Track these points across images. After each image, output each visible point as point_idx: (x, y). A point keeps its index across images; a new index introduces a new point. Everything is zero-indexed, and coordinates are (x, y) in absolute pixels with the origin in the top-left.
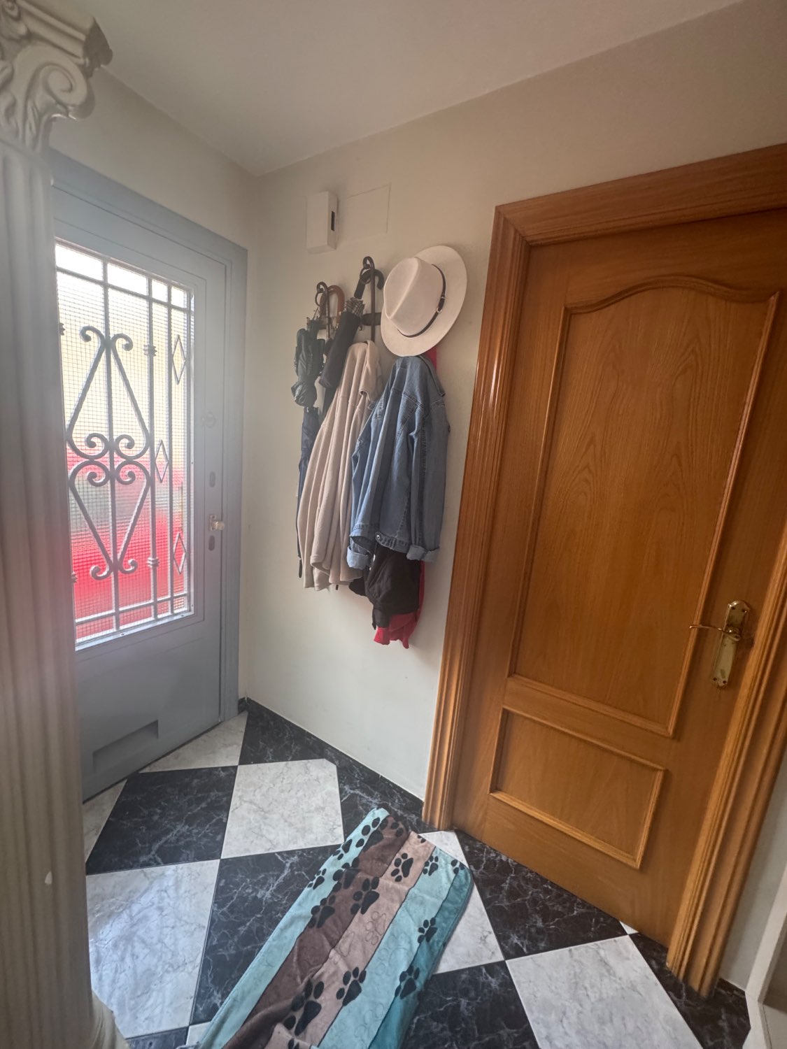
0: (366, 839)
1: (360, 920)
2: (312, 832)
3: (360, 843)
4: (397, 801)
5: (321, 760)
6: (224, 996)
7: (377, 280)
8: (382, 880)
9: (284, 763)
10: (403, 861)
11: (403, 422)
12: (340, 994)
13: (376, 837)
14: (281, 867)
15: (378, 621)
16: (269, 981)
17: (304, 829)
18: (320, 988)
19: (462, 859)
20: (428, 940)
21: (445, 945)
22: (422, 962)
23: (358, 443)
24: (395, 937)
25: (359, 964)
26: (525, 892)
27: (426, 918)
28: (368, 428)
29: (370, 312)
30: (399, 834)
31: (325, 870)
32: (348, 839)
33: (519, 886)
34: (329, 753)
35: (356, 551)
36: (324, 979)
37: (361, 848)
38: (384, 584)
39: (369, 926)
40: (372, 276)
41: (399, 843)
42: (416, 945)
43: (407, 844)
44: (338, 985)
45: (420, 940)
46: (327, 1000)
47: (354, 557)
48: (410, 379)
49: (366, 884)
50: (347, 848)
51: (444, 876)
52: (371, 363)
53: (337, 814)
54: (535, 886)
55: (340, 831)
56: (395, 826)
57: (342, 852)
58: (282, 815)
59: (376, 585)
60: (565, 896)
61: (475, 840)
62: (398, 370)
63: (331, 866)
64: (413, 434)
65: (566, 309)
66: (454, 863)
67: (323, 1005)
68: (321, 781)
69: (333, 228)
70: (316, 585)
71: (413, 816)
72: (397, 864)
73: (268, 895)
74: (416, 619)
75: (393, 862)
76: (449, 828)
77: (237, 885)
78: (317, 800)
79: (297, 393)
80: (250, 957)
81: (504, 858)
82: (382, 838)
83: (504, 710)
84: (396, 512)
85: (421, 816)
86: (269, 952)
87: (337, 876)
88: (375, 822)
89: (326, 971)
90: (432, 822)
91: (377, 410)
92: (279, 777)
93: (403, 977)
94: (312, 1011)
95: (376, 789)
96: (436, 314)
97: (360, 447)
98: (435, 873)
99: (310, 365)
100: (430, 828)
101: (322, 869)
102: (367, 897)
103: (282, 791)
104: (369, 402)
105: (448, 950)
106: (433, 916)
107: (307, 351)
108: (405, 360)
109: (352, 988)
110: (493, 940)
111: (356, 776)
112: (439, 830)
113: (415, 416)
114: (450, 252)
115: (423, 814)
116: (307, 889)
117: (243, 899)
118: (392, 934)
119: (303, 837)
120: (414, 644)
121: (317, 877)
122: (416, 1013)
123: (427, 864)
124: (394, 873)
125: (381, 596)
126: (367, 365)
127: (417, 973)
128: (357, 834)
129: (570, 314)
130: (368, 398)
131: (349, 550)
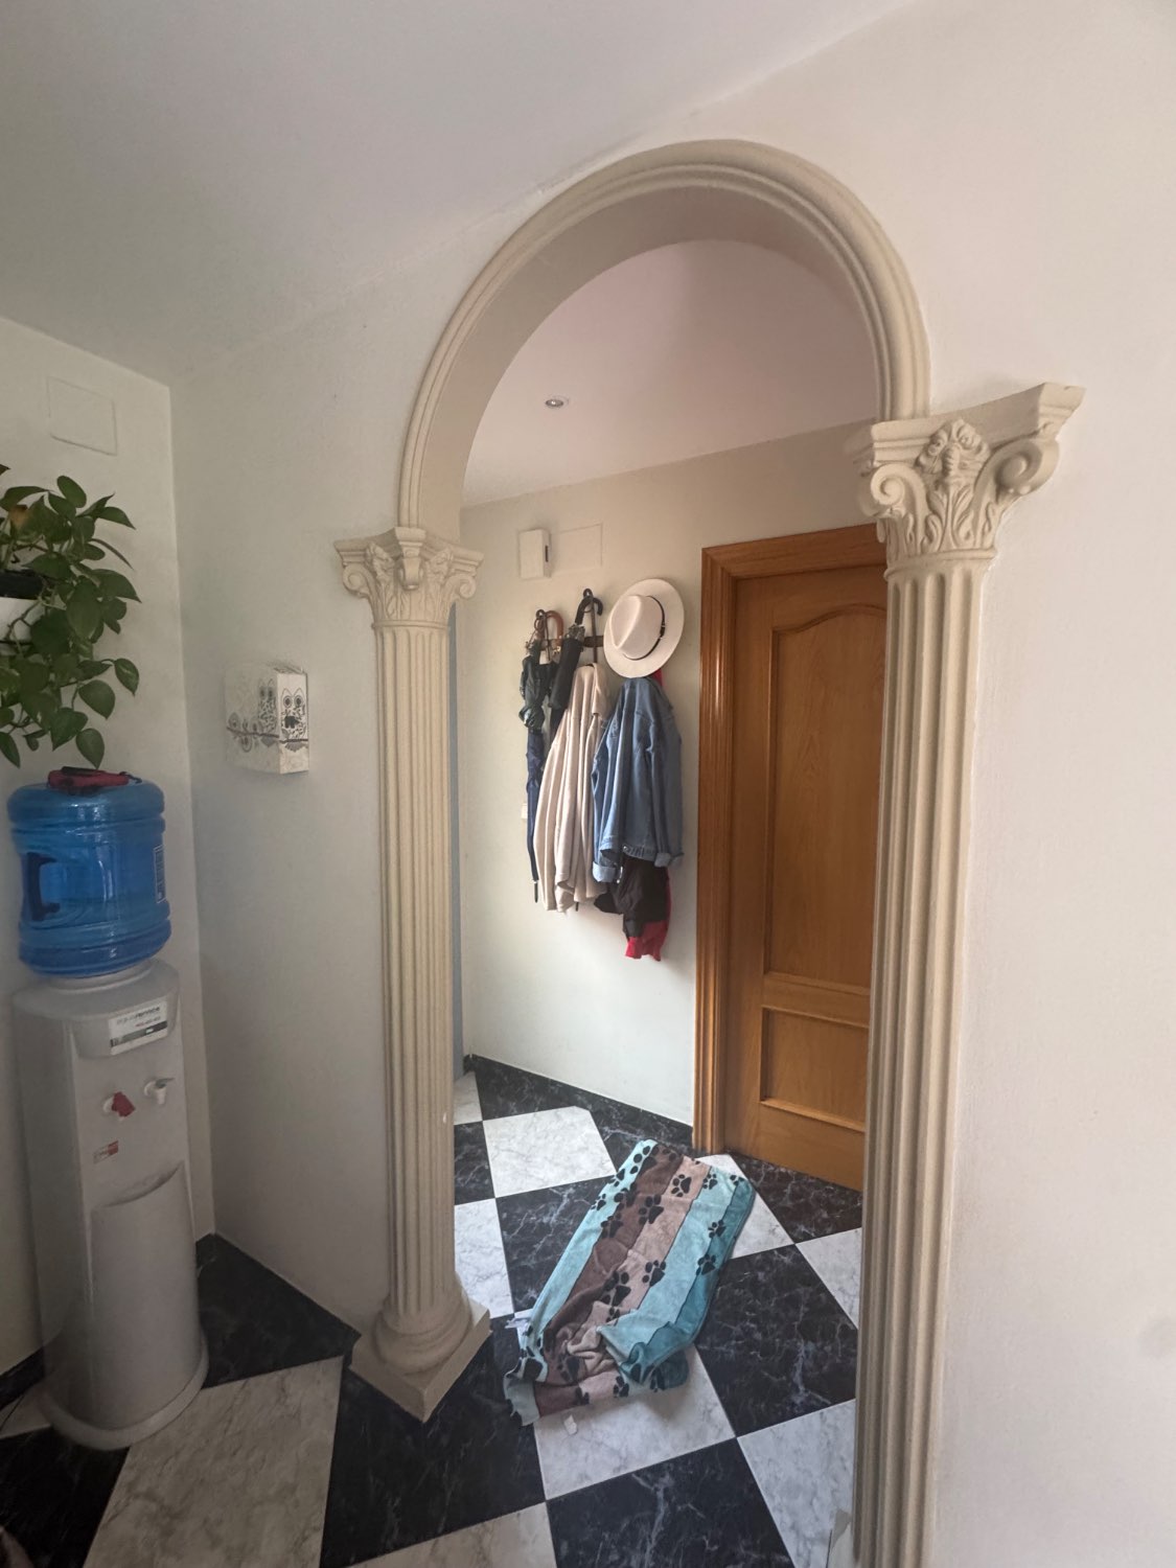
0: (639, 1166)
1: (649, 1229)
2: (581, 1168)
3: (634, 1170)
4: (663, 1134)
5: (571, 1108)
6: (539, 1291)
7: (596, 607)
8: (663, 1197)
9: (531, 1114)
10: (681, 1180)
11: (639, 739)
12: (645, 1279)
13: (649, 1163)
14: (561, 1199)
15: (631, 931)
16: (577, 1276)
17: (572, 1166)
18: (626, 1277)
19: (739, 1173)
20: (719, 1235)
21: (736, 1238)
22: (716, 1250)
23: (595, 761)
24: (687, 1237)
25: (656, 1256)
26: (809, 1194)
27: (713, 1221)
28: (604, 748)
29: (590, 635)
30: (672, 1158)
31: (604, 1196)
32: (620, 1169)
33: (801, 1190)
34: (579, 1098)
35: (602, 864)
36: (628, 1270)
37: (636, 1174)
38: (635, 893)
39: (660, 1232)
40: (592, 604)
41: (673, 1166)
42: (708, 1240)
43: (682, 1167)
44: (642, 1273)
45: (711, 1235)
46: (635, 1284)
47: (602, 871)
48: (641, 698)
49: (649, 1201)
50: (621, 1175)
51: (725, 1189)
52: (600, 685)
53: (602, 1151)
54: (817, 1188)
55: (610, 1165)
56: (666, 1152)
57: (617, 1180)
58: (546, 1158)
59: (627, 896)
60: (848, 1193)
61: (750, 1158)
62: (627, 692)
63: (609, 1191)
64: (650, 749)
65: (774, 632)
66: (733, 1177)
67: (632, 1288)
68: (578, 1125)
69: (547, 560)
70: (559, 906)
71: (683, 1146)
72: (676, 1183)
73: (553, 1219)
74: (665, 928)
75: (672, 1182)
76: (723, 1151)
77: (521, 1216)
78: (578, 1142)
79: (526, 717)
80: (553, 1264)
81: (783, 1170)
82: (655, 1163)
83: (764, 1009)
84: (641, 823)
85: (690, 1144)
86: (570, 1257)
87: (618, 1198)
88: (646, 1150)
89: (628, 1265)
90: (704, 1148)
91: (612, 729)
92: (530, 1126)
93: (700, 1262)
94: (623, 1293)
95: (638, 1126)
96: (659, 640)
97: (598, 765)
98: (715, 1188)
99: (538, 690)
100: (704, 1154)
101: (601, 1194)
102: (652, 1210)
103: (539, 1138)
104: (602, 722)
105: (739, 1241)
106: (720, 1218)
107: (535, 677)
108: (633, 682)
109: (655, 1273)
110: (781, 1231)
111: (614, 1117)
112: (712, 1154)
113: (649, 734)
114: (665, 585)
115: (693, 1142)
116: (590, 1212)
117: (529, 1226)
118: (684, 1235)
119: (573, 1172)
120: (666, 957)
121: (598, 1201)
122: (717, 1286)
123: (705, 1181)
124: (674, 1192)
125: (633, 906)
126: (596, 688)
127: (714, 1259)
128: (629, 1163)
129: (778, 636)
130: (600, 718)
131: (594, 864)
